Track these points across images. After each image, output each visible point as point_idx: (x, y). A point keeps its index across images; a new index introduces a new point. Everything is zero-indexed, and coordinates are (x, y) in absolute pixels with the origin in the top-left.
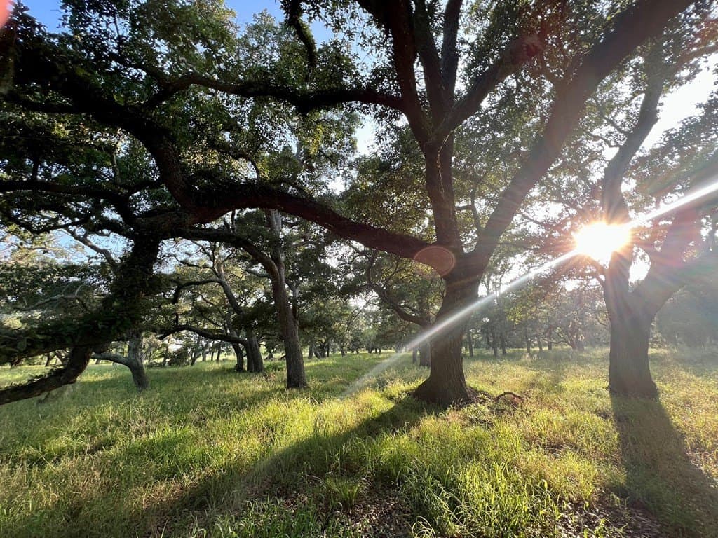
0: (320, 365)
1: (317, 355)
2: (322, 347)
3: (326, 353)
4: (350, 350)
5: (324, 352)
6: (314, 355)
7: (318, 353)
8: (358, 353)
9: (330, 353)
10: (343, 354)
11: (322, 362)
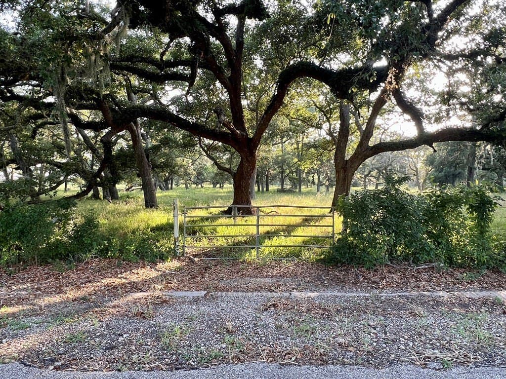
0: (165, 196)
1: (161, 188)
2: (166, 181)
3: (170, 186)
4: (194, 183)
5: (167, 184)
6: (158, 187)
7: (162, 186)
8: (202, 187)
9: (174, 186)
10: (187, 187)
11: (167, 194)
